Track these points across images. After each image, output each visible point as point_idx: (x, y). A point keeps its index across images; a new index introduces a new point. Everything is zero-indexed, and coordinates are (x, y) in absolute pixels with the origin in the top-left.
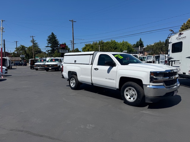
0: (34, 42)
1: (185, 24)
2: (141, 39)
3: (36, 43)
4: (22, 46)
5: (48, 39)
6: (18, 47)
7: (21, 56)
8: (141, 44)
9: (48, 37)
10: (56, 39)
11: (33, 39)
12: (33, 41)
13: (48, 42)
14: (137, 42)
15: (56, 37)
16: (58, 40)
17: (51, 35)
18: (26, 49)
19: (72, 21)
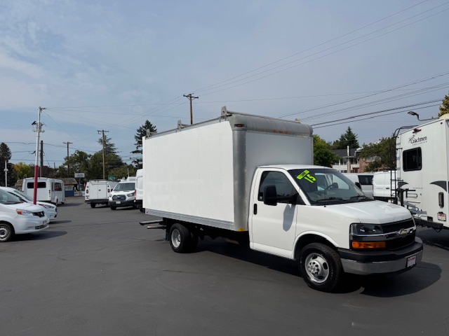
0: (107, 143)
2: (349, 129)
3: (112, 145)
4: (79, 152)
5: (139, 136)
6: (70, 155)
7: (76, 175)
9: (138, 131)
11: (104, 137)
12: (104, 141)
13: (136, 142)
14: (342, 137)
17: (144, 125)
18: (89, 159)
19: (190, 96)
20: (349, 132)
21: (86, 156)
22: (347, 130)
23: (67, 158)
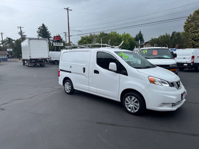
0: (23, 35)
1: (192, 15)
2: (140, 32)
3: (25, 36)
4: (8, 38)
5: (39, 31)
6: (3, 40)
7: (8, 50)
8: (140, 37)
9: (38, 29)
10: (47, 31)
11: (21, 31)
12: (21, 33)
13: (38, 35)
14: (137, 35)
15: (47, 28)
16: (49, 32)
17: (42, 26)
18: (14, 42)
19: (67, 9)
20: (140, 33)
21: (12, 40)
22: (139, 32)
23: (2, 41)
